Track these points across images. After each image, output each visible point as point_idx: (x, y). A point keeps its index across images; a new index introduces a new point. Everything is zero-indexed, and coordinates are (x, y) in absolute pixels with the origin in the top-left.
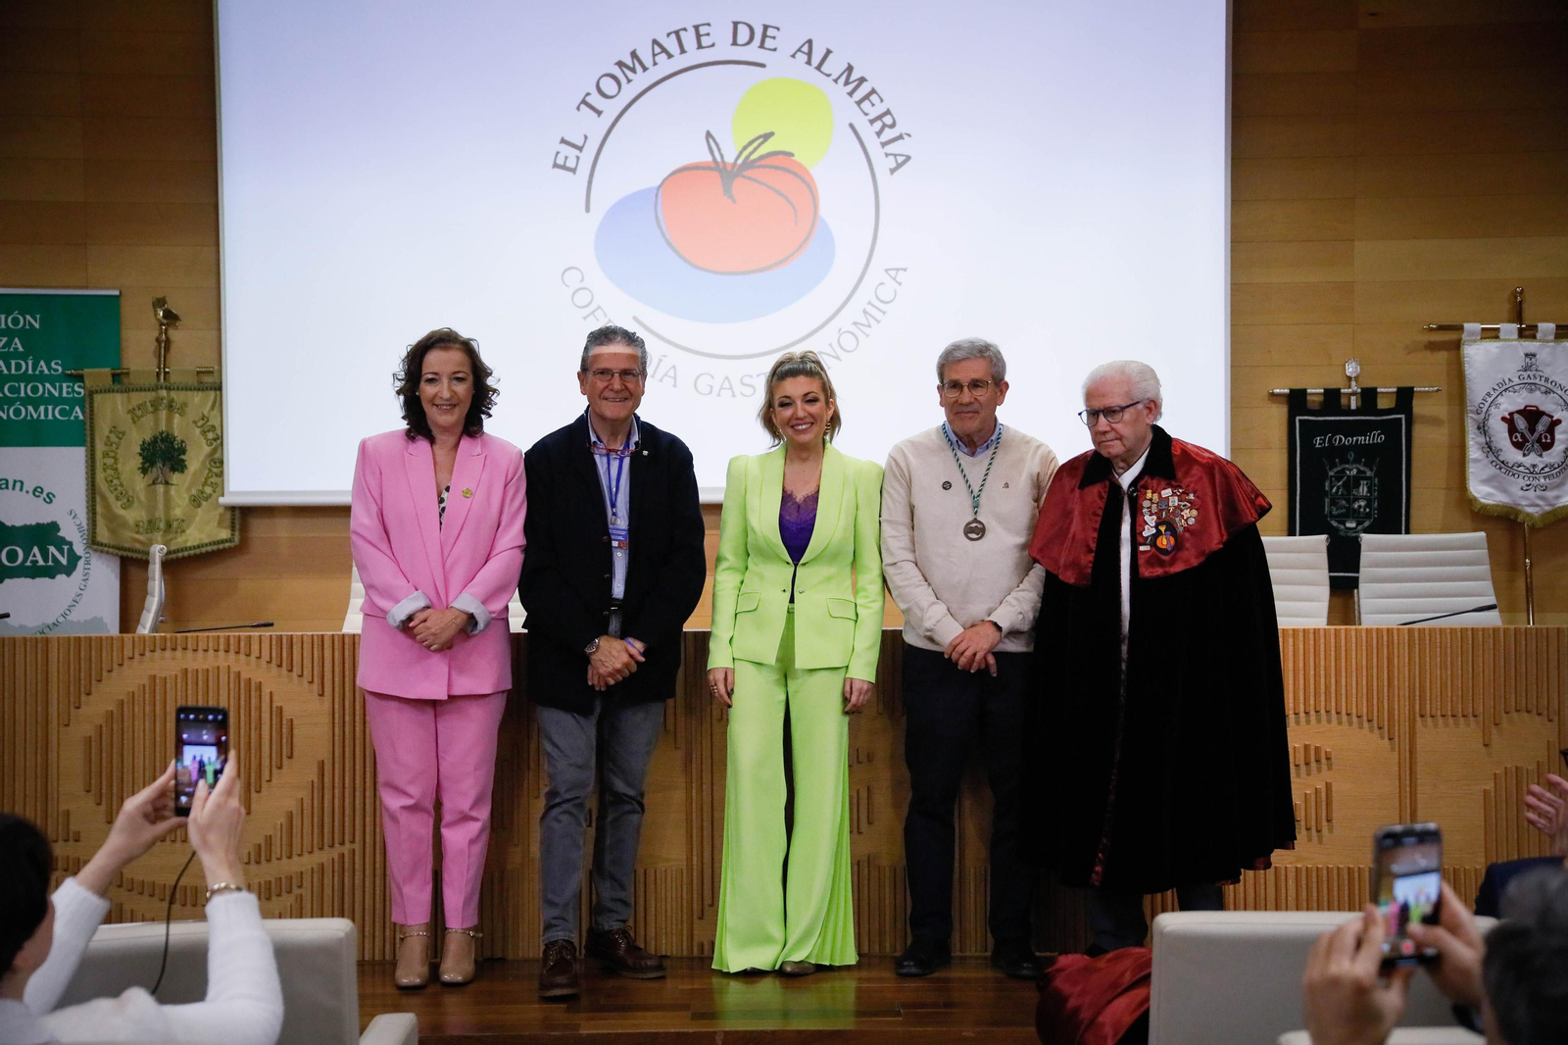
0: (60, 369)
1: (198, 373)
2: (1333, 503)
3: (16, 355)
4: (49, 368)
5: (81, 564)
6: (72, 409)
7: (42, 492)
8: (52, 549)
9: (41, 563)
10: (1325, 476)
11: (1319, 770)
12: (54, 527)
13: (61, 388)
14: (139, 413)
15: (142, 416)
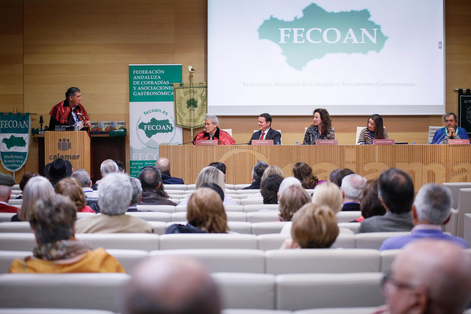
0: (169, 83)
1: (200, 83)
2: (468, 116)
3: (159, 80)
4: (166, 83)
5: (174, 129)
6: (171, 92)
7: (165, 112)
8: (167, 126)
9: (165, 129)
10: (467, 110)
11: (464, 173)
12: (168, 121)
13: (169, 87)
14: (186, 94)
15: (187, 94)
